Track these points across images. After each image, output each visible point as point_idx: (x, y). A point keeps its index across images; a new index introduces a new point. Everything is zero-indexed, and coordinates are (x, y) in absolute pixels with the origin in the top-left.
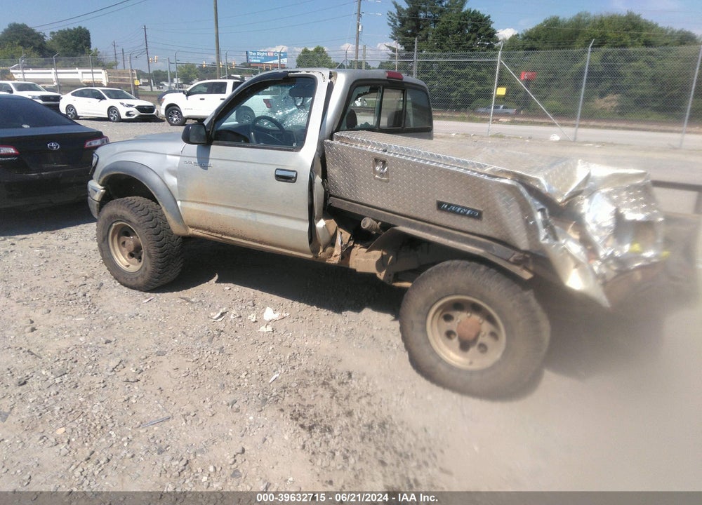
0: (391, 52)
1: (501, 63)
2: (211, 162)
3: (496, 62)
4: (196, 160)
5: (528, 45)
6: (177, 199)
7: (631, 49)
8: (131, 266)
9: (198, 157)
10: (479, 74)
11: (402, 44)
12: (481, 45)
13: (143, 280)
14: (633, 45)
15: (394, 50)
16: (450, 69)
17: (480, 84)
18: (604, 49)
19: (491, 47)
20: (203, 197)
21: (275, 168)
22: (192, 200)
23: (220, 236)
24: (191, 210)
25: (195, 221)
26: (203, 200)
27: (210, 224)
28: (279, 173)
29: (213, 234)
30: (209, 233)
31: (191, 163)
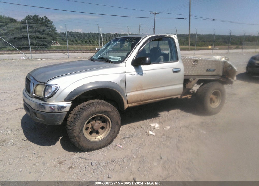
2: (144, 72)
4: (136, 73)
9: (136, 71)
20: (141, 88)
21: (172, 69)
22: (135, 90)
23: (144, 102)
24: (133, 95)
25: (134, 99)
26: (140, 89)
27: (143, 98)
28: (174, 70)
29: (140, 103)
30: (138, 103)
31: (134, 74)
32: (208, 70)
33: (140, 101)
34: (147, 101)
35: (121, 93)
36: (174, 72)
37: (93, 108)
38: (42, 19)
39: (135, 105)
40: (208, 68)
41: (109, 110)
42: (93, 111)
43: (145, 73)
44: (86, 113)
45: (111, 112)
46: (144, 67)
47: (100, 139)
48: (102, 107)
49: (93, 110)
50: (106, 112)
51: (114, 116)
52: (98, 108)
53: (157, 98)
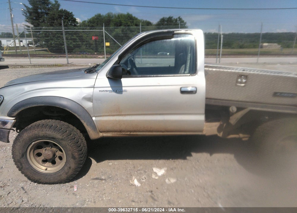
0: (27, 28)
1: (105, 32)
2: (124, 88)
3: (103, 32)
4: (110, 89)
5: (91, 25)
6: (92, 116)
7: (131, 27)
8: (49, 169)
9: (111, 87)
10: (73, 37)
11: (32, 24)
12: (71, 25)
13: (66, 176)
14: (132, 26)
15: (28, 27)
16: (59, 35)
17: (74, 42)
18: (122, 27)
19: (75, 25)
20: (118, 111)
21: (180, 87)
22: (108, 114)
23: (129, 133)
24: (106, 121)
25: (109, 127)
26: (117, 114)
27: (123, 127)
28: (183, 89)
29: (122, 133)
30: (119, 133)
31: (107, 91)
32: (275, 94)
33: (121, 131)
34: (134, 133)
35: (79, 116)
36: (183, 92)
37: (36, 131)
38: (176, 20)
39: (114, 135)
40: (277, 91)
41: (59, 136)
42: (35, 135)
43: (126, 91)
44: (26, 136)
45: (62, 139)
46: (125, 81)
47: (52, 172)
48: (48, 131)
49: (35, 133)
50: (55, 138)
51: (67, 146)
52: (42, 131)
53: (152, 131)
